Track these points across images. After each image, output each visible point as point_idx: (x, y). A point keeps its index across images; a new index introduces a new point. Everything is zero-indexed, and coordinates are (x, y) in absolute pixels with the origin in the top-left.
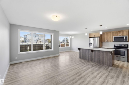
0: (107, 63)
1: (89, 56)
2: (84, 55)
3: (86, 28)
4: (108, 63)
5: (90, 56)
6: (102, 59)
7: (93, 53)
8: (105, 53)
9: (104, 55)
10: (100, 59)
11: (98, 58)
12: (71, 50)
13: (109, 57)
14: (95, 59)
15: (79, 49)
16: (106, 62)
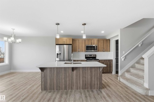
0: (96, 86)
1: (66, 81)
2: (55, 81)
3: (58, 24)
4: (97, 84)
5: (69, 80)
6: (89, 80)
7: (75, 72)
8: (93, 70)
9: (92, 73)
10: (86, 81)
11: (83, 81)
12: (12, 71)
13: (98, 75)
14: (77, 83)
15: (42, 69)
16: (95, 84)
